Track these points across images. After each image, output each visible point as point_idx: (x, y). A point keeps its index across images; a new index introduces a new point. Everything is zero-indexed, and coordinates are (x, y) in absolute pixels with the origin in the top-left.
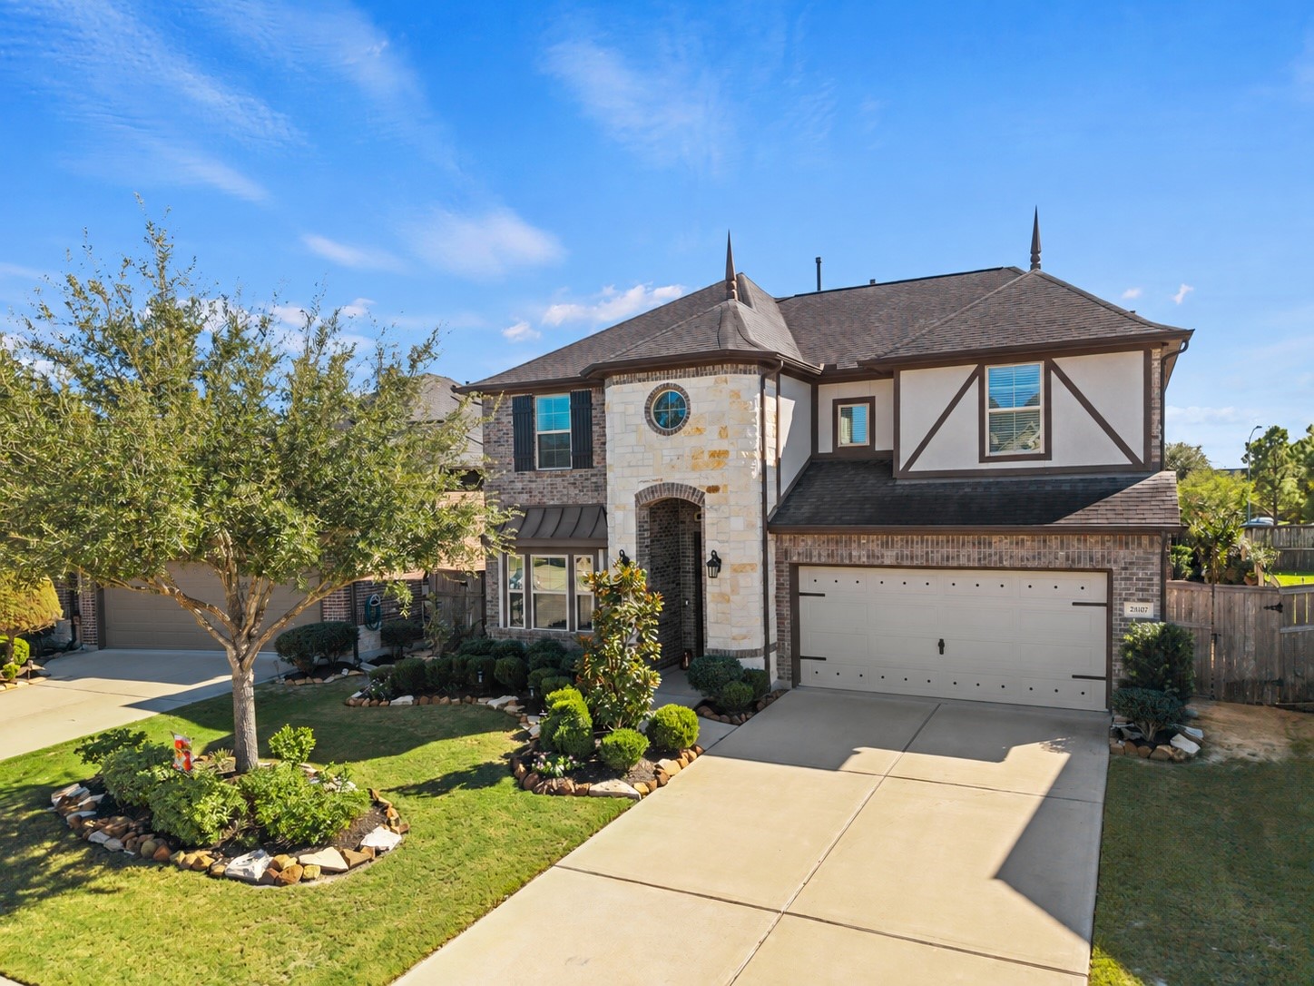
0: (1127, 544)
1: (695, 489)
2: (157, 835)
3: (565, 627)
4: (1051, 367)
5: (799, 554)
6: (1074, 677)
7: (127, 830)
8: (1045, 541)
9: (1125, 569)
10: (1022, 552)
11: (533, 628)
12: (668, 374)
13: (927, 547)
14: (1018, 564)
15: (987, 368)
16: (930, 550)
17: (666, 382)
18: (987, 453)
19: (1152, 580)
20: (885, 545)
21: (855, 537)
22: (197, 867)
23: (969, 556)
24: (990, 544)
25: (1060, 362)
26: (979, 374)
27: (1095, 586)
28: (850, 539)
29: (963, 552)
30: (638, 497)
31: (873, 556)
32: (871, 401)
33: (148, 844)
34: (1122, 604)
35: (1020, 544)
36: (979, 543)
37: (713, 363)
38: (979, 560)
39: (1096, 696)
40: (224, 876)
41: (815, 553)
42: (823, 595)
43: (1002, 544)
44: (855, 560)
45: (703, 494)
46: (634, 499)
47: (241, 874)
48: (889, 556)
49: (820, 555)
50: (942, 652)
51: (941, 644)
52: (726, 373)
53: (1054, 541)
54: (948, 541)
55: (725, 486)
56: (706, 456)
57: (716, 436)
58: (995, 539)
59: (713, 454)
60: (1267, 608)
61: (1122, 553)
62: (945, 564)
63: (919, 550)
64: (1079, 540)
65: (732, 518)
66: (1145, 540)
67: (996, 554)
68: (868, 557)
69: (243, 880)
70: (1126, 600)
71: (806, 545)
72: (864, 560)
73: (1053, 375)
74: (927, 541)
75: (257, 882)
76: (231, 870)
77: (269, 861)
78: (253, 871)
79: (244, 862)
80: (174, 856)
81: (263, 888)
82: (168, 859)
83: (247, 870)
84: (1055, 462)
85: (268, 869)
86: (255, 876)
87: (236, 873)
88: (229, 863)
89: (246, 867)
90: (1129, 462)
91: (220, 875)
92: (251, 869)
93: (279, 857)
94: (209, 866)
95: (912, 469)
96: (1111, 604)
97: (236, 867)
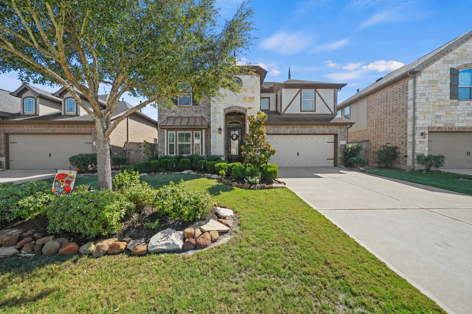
0: (341, 128)
1: (244, 108)
2: (57, 236)
3: (190, 154)
4: (316, 91)
6: (327, 159)
7: (20, 238)
8: (324, 127)
9: (341, 133)
11: (178, 154)
14: (318, 132)
15: (302, 90)
19: (346, 136)
20: (287, 128)
22: (113, 251)
23: (307, 131)
24: (312, 127)
25: (318, 90)
26: (300, 91)
27: (332, 138)
30: (225, 110)
32: (269, 98)
33: (51, 244)
34: (339, 142)
35: (319, 128)
36: (310, 128)
38: (310, 132)
39: (331, 163)
40: (147, 252)
43: (315, 128)
44: (279, 133)
45: (247, 109)
46: (223, 111)
47: (165, 247)
48: (288, 131)
49: (270, 131)
50: (298, 156)
53: (326, 127)
54: (303, 127)
55: (253, 107)
56: (248, 98)
57: (251, 92)
59: (250, 98)
61: (340, 130)
63: (296, 130)
64: (331, 127)
66: (345, 127)
68: (283, 132)
69: (168, 252)
70: (341, 140)
73: (316, 93)
75: (184, 250)
76: (154, 246)
77: (182, 234)
78: (174, 243)
79: (162, 238)
80: (84, 248)
81: (190, 253)
82: (78, 252)
83: (169, 244)
84: (317, 112)
85: (184, 240)
86: (178, 246)
87: (161, 247)
88: (147, 242)
89: (167, 242)
90: (331, 113)
91: (144, 253)
92: (171, 242)
93: (189, 230)
94: (126, 248)
95: (285, 113)
96: (336, 142)
97: (158, 244)
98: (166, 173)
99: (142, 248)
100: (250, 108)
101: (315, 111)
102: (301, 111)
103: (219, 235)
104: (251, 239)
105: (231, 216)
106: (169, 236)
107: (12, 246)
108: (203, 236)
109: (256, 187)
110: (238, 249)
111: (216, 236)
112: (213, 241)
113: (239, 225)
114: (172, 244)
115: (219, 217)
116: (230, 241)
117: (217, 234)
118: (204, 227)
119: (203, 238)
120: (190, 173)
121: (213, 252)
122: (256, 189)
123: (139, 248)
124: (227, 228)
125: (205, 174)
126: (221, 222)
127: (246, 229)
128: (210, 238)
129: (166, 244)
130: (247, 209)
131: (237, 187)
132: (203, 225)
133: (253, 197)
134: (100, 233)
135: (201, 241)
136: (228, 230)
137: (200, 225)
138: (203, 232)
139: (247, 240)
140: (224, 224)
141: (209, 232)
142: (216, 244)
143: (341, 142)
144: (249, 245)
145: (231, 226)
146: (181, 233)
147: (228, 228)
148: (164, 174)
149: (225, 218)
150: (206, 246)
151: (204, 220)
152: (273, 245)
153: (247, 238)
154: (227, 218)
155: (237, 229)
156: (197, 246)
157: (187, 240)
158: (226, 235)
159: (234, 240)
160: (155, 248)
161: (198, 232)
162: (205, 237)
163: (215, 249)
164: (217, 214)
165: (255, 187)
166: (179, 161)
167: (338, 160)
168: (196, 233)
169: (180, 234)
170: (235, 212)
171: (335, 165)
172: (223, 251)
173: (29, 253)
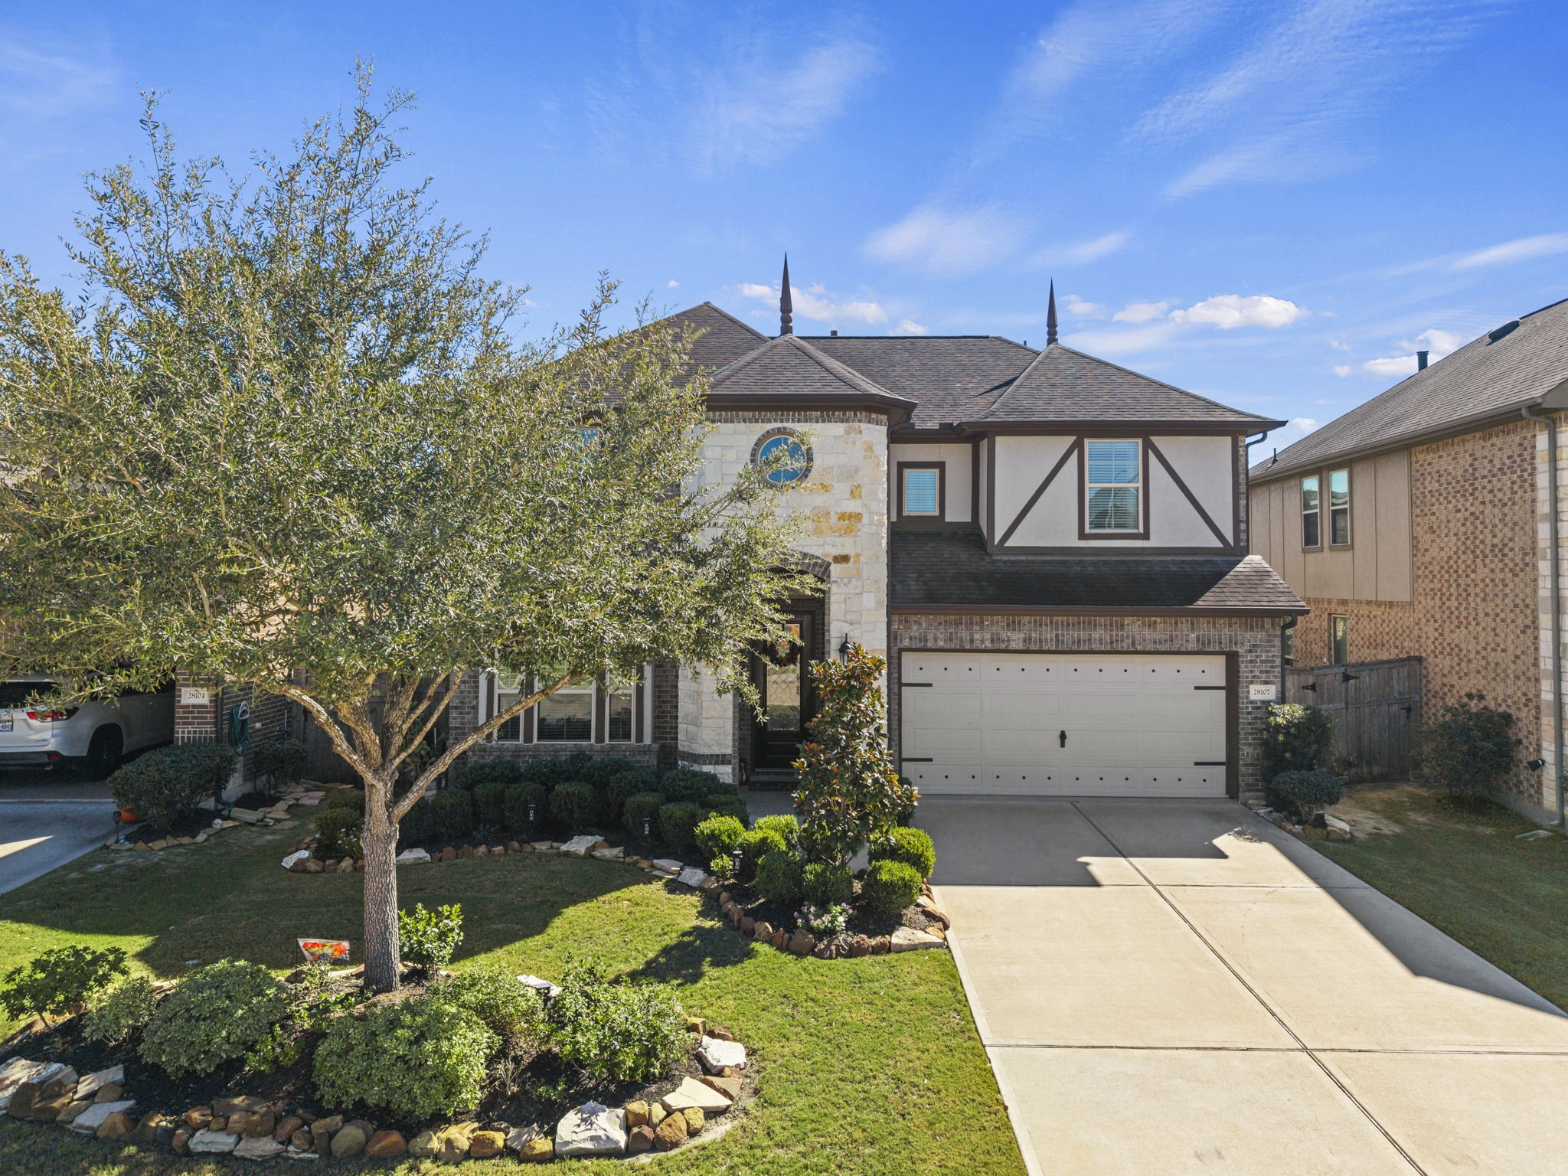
0: (1252, 626)
1: (818, 557)
2: (350, 1115)
3: (589, 738)
4: (1148, 446)
5: (911, 638)
6: (1196, 764)
7: (276, 1117)
8: (1176, 623)
9: (1250, 651)
10: (1156, 636)
11: (535, 741)
12: (782, 415)
13: (1057, 629)
14: (1150, 647)
15: (1087, 442)
16: (1060, 632)
17: (779, 425)
18: (1087, 530)
19: (1274, 662)
20: (1011, 626)
21: (976, 619)
22: (481, 1152)
23: (1101, 640)
24: (1122, 626)
25: (1156, 440)
26: (1078, 445)
27: (1214, 670)
28: (971, 620)
29: (1096, 635)
31: (998, 639)
32: (941, 466)
33: (350, 1131)
34: (1247, 687)
35: (1152, 626)
36: (1111, 625)
37: (844, 409)
38: (1111, 642)
39: (1216, 781)
40: (555, 1155)
41: (930, 636)
42: (930, 685)
43: (1135, 628)
44: (977, 644)
45: (829, 564)
48: (1016, 639)
49: (936, 639)
50: (1063, 745)
51: (1063, 736)
52: (860, 421)
53: (1184, 624)
54: (1079, 623)
55: (858, 556)
56: (833, 518)
57: (847, 495)
58: (1127, 621)
59: (842, 517)
60: (1303, 688)
61: (1248, 635)
62: (1075, 647)
63: (1048, 634)
64: (1208, 623)
65: (864, 594)
66: (1268, 622)
67: (1127, 637)
68: (992, 641)
69: (598, 1154)
70: (1251, 682)
71: (922, 626)
72: (988, 644)
73: (1151, 455)
74: (1057, 623)
75: (629, 1152)
76: (567, 1143)
77: (621, 1115)
78: (608, 1137)
79: (579, 1126)
80: (418, 1143)
81: (644, 1159)
82: (407, 1152)
83: (599, 1138)
84: (1153, 543)
85: (628, 1130)
86: (617, 1142)
87: (582, 1145)
88: (552, 1132)
89: (592, 1133)
90: (1220, 545)
91: (548, 1156)
92: (601, 1133)
93: (637, 1106)
94: (505, 1146)
95: (1010, 543)
96: (1232, 687)
97: (575, 1137)
98: (499, 849)
99: (542, 1145)
100: (843, 559)
101: (1146, 536)
102: (1082, 536)
103: (706, 1119)
104: (777, 1129)
105: (738, 1066)
106: (593, 1118)
107: (265, 1136)
108: (668, 1120)
109: (833, 948)
110: (746, 1152)
111: (698, 1120)
112: (693, 1133)
113: (757, 1092)
114: (604, 1137)
115: (708, 1071)
116: (729, 1134)
117: (701, 1114)
118: (671, 1099)
119: (670, 1125)
120: (597, 854)
121: (692, 1156)
122: (830, 958)
123: (537, 1146)
124: (723, 1102)
125: (655, 861)
126: (711, 1085)
127: (771, 1104)
128: (684, 1127)
129: (592, 1138)
130: (784, 1042)
131: (770, 941)
132: (668, 1092)
133: (813, 993)
134: (440, 1109)
135: (665, 1131)
136: (728, 1107)
137: (661, 1093)
138: (669, 1111)
139: (768, 1134)
140: (718, 1090)
141: (682, 1110)
142: (697, 1141)
143: (1253, 688)
144: (771, 1143)
145: (734, 1095)
146: (620, 1112)
147: (728, 1102)
148: (490, 851)
149: (720, 1072)
150: (675, 1145)
151: (670, 1079)
152: (823, 1147)
153: (769, 1128)
154: (727, 1071)
155: (750, 1103)
156: (658, 1145)
157: (635, 1130)
158: (722, 1119)
159: (740, 1132)
160: (571, 1147)
161: (658, 1112)
162: (673, 1123)
163: (695, 1152)
164: (700, 1058)
165: (828, 947)
166: (551, 789)
167: (1243, 769)
168: (653, 1113)
169: (618, 1117)
170: (751, 1053)
171: (1232, 791)
172: (713, 1156)
173: (304, 1151)
